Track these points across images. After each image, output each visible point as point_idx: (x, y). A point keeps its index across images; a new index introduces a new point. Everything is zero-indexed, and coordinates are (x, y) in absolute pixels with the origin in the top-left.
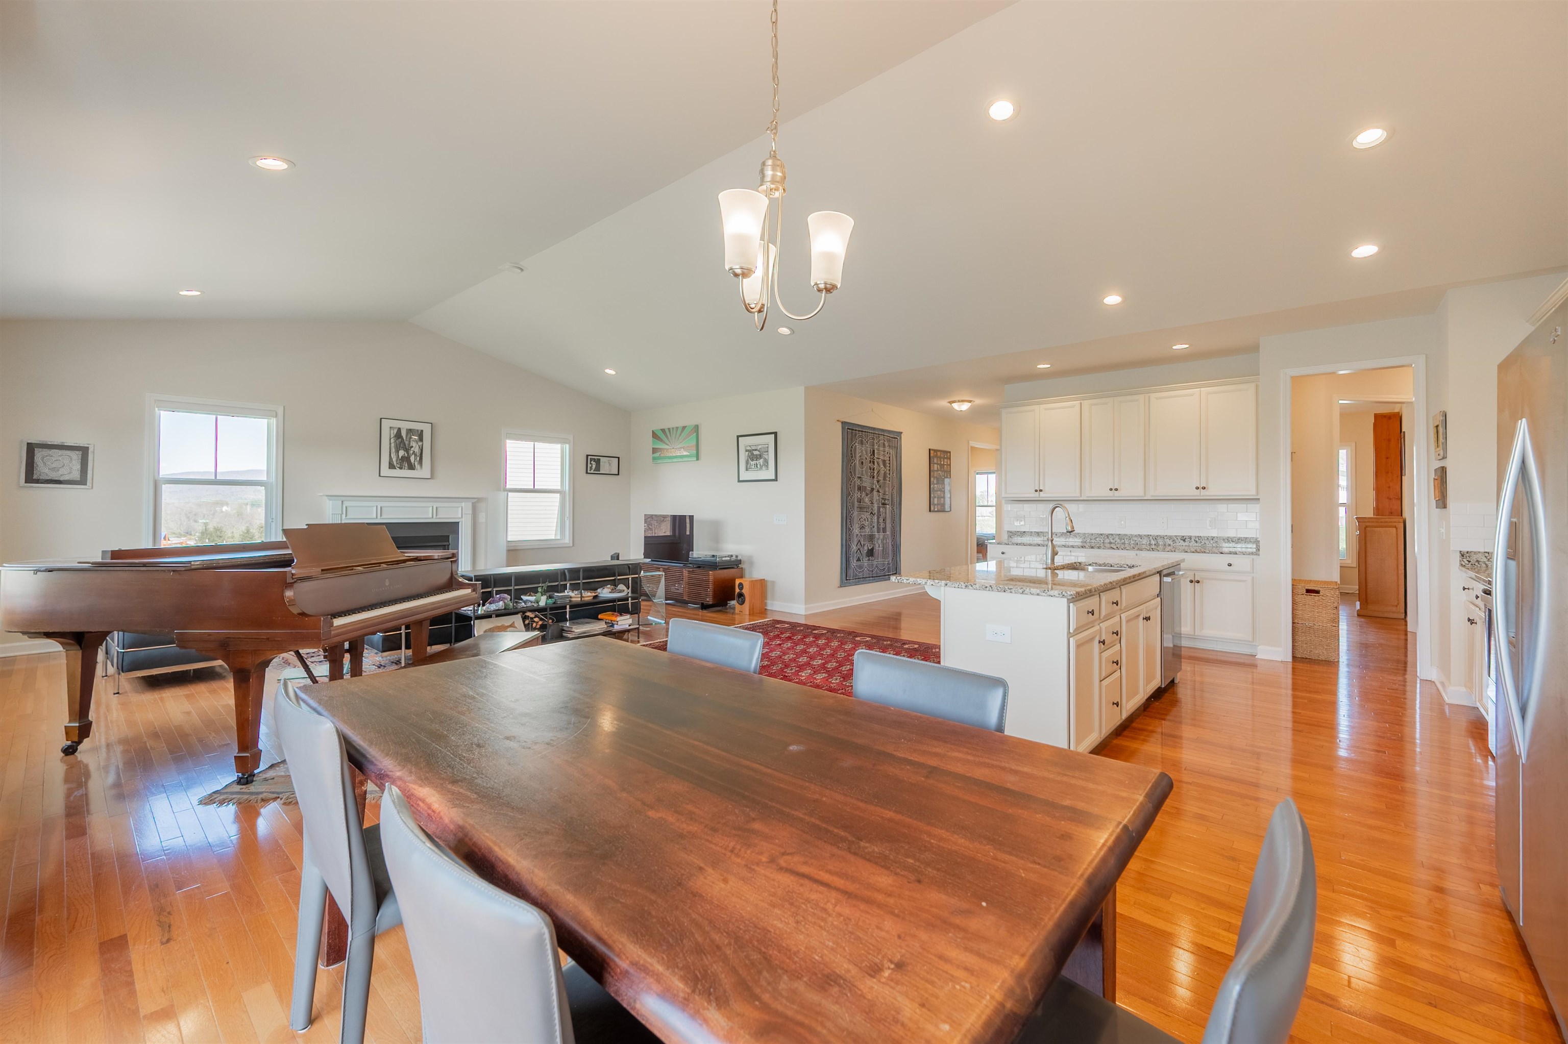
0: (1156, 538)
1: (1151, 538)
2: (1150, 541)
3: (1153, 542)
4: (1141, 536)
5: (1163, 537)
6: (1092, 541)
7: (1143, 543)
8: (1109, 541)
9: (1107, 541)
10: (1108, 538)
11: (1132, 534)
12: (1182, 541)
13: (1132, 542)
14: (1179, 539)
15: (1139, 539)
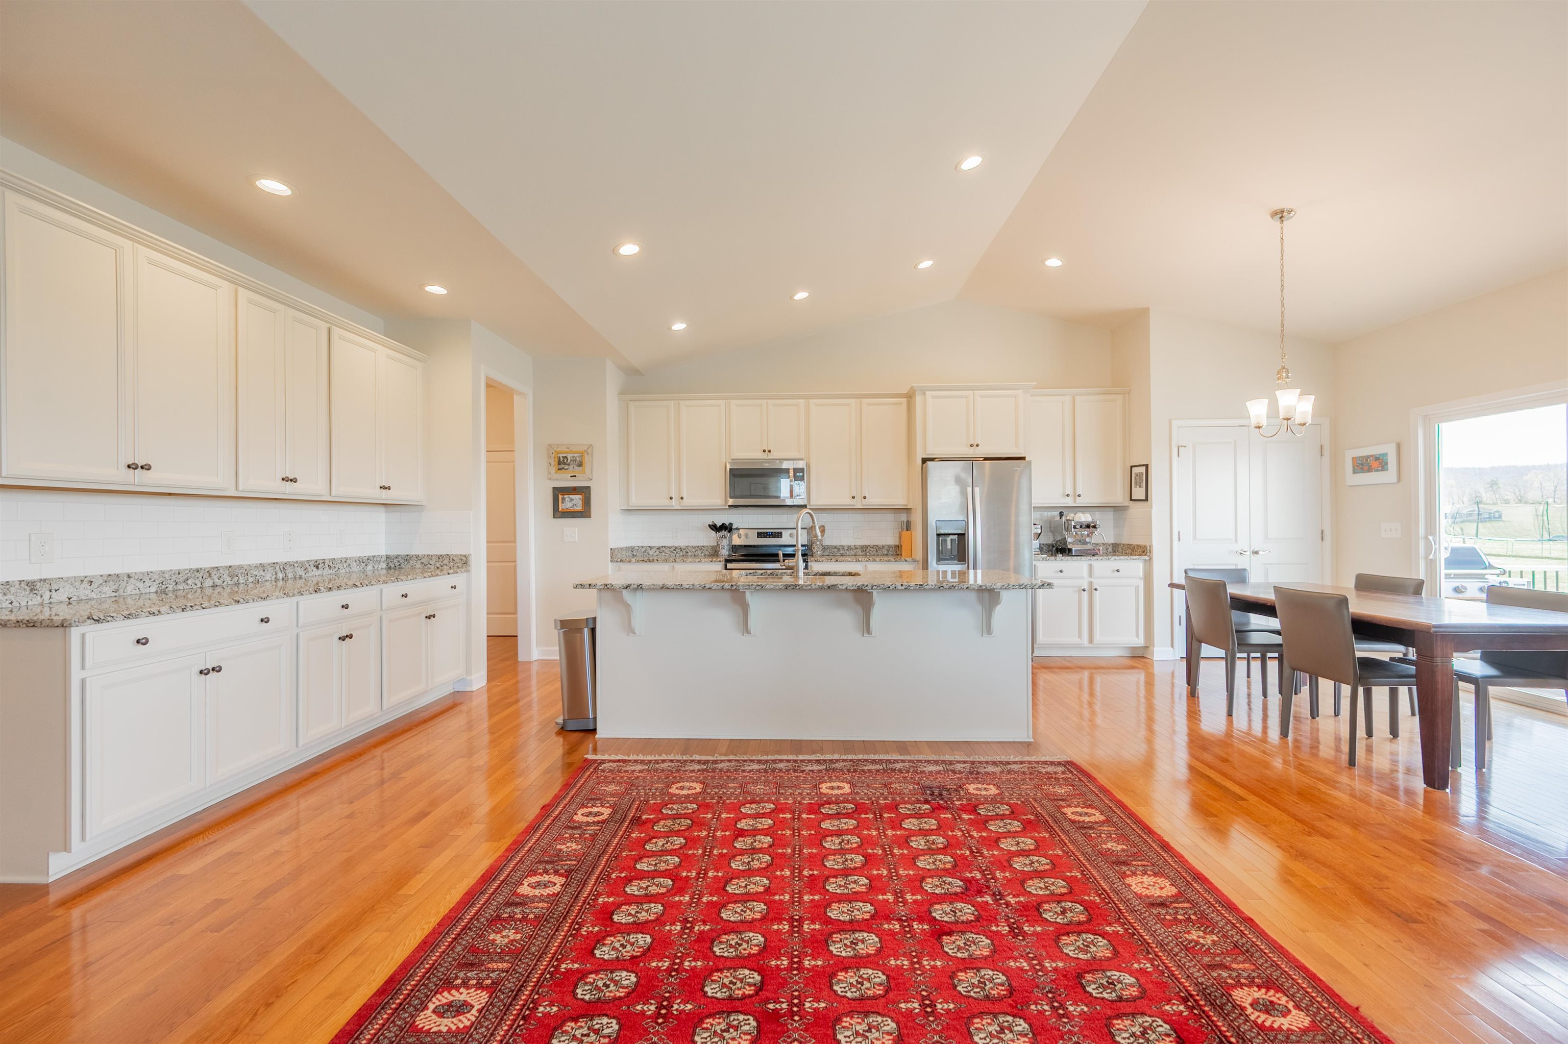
0: (284, 567)
1: (277, 568)
2: (276, 574)
3: (280, 575)
4: (262, 567)
5: (292, 565)
6: (180, 587)
7: (268, 578)
8: (211, 584)
9: (208, 583)
10: (210, 575)
11: (250, 563)
12: (315, 569)
13: (251, 580)
14: (312, 566)
15: (262, 573)
